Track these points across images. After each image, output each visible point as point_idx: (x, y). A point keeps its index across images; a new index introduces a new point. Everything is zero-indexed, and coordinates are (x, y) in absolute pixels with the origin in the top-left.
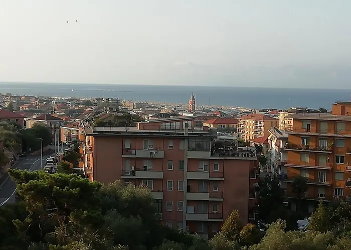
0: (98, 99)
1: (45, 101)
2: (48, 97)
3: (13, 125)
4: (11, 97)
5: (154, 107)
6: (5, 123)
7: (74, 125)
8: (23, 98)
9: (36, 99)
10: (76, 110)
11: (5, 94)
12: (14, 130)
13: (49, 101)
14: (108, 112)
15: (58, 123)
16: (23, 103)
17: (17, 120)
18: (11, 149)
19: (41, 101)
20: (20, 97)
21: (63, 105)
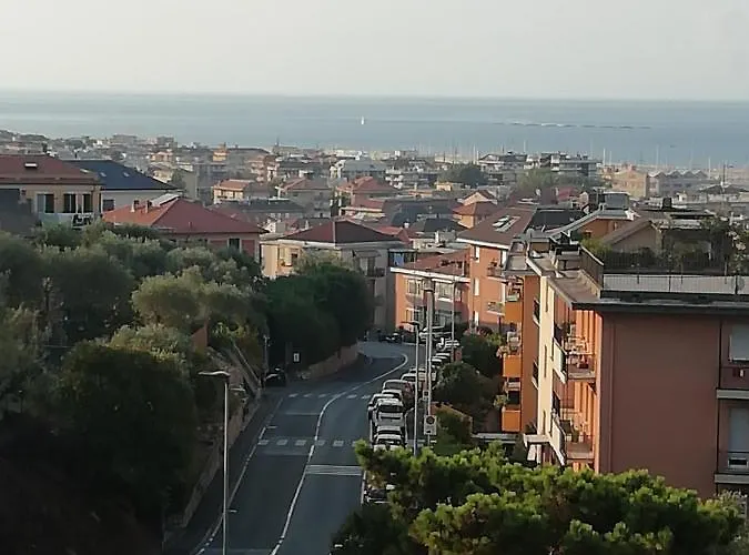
0: (509, 159)
1: (303, 166)
2: (311, 151)
3: (232, 263)
4: (178, 151)
5: (733, 190)
6: (201, 252)
7: (445, 263)
8: (219, 157)
9: (269, 159)
10: (427, 201)
11: (153, 141)
12: (238, 282)
13: (318, 166)
14: (630, 215)
15: (384, 253)
16: (220, 176)
17: (235, 242)
18: (233, 357)
19: (289, 166)
20: (209, 152)
21: (372, 181)
